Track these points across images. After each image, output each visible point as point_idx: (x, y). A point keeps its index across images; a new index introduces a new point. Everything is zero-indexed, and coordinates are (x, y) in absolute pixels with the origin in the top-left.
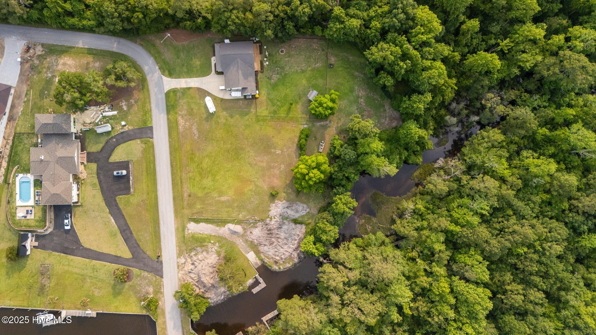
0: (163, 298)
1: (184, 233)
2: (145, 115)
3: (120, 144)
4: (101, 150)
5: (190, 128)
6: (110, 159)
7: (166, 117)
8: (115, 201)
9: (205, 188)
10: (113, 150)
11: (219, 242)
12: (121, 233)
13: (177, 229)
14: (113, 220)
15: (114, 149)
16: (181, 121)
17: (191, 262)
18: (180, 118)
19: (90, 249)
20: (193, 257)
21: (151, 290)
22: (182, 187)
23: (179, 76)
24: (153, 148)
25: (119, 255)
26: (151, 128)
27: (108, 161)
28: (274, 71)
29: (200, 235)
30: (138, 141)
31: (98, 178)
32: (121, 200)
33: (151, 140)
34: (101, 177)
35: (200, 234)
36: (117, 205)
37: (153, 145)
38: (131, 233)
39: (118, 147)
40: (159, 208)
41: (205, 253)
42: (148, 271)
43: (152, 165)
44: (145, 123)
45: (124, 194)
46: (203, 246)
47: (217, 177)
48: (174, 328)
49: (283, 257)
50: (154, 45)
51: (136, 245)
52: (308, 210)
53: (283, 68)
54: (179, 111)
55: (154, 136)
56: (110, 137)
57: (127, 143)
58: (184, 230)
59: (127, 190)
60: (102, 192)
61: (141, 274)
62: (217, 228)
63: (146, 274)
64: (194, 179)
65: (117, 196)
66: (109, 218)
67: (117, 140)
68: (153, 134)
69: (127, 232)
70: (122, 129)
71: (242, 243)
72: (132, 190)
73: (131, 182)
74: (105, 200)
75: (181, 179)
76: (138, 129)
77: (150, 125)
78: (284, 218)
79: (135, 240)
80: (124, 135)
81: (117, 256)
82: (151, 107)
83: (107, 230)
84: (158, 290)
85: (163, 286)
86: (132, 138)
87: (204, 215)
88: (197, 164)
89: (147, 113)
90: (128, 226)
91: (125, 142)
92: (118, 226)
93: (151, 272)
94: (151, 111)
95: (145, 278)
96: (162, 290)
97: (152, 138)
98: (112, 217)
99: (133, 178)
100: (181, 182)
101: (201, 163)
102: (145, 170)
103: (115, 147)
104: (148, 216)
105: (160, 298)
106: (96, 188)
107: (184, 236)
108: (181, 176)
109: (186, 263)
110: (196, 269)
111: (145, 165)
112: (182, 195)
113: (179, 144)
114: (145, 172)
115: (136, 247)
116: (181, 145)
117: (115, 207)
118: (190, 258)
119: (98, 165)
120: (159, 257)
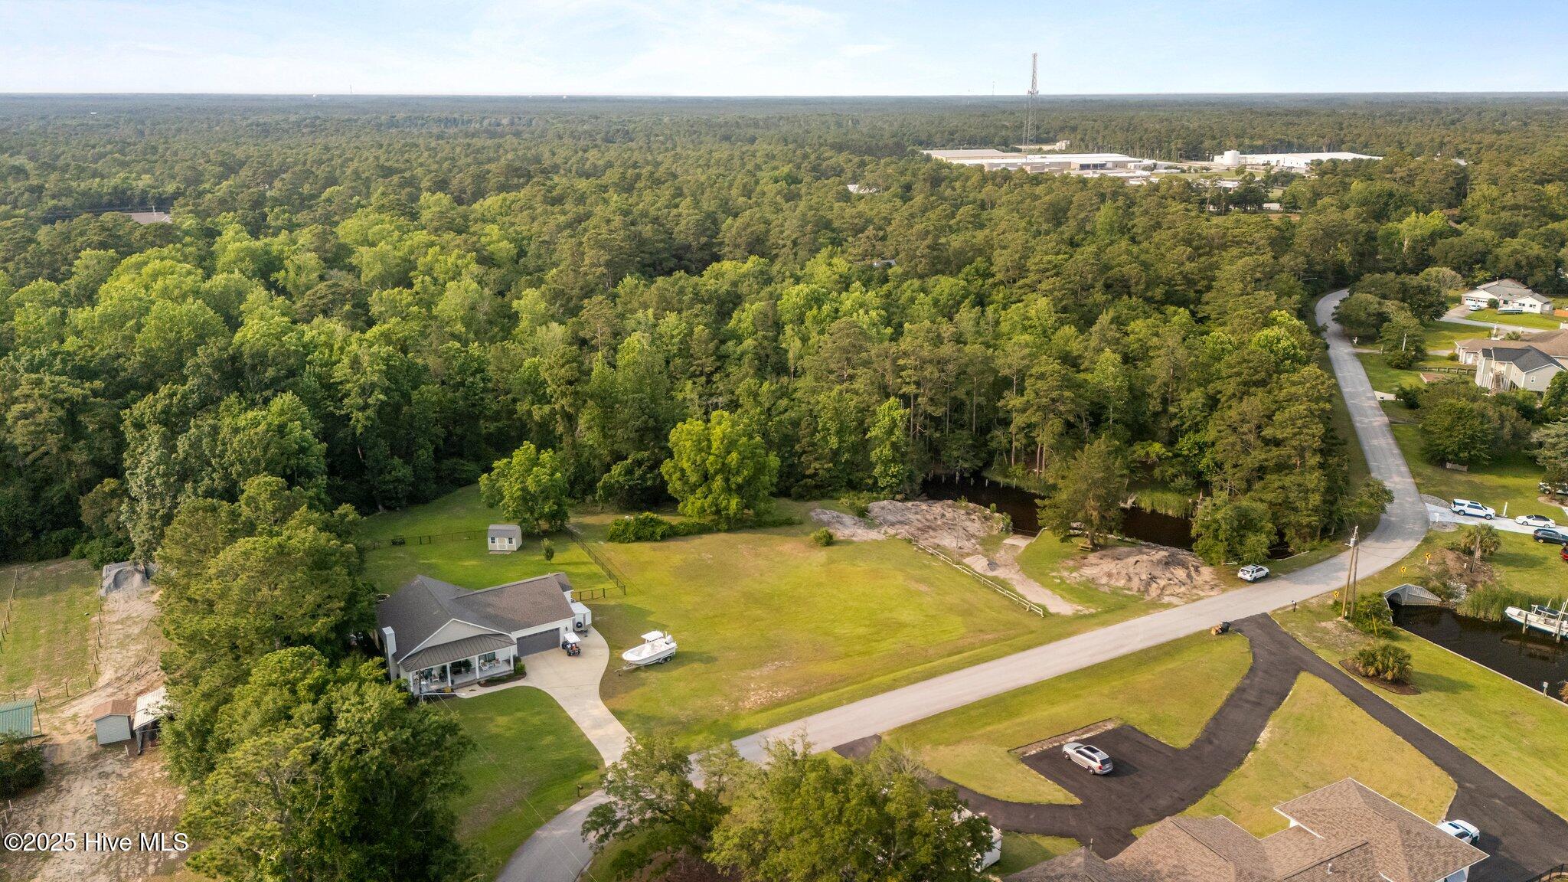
0: (1313, 601)
1: (1101, 613)
4: (1062, 835)
5: (765, 678)
6: (1068, 803)
7: (770, 731)
8: (1195, 748)
9: (926, 616)
11: (1043, 574)
12: (1273, 709)
13: (1105, 624)
14: (1264, 736)
15: (1021, 804)
16: (754, 699)
17: (1153, 585)
18: (748, 705)
19: (1436, 764)
20: (1135, 589)
21: (1329, 625)
22: (975, 647)
24: (914, 725)
25: (1345, 698)
26: (845, 750)
27: (1083, 805)
29: (1068, 596)
30: (922, 759)
32: (1174, 737)
33: (886, 737)
34: (1163, 802)
35: (1063, 597)
36: (1205, 741)
37: (901, 728)
38: (1240, 690)
39: (1000, 798)
41: (1103, 581)
42: (1294, 639)
45: (1146, 735)
46: (1087, 587)
47: (873, 606)
48: (1343, 569)
49: (962, 513)
52: (818, 510)
54: (720, 711)
55: (864, 734)
58: (1092, 616)
60: (1214, 786)
61: (1319, 648)
62: (1014, 583)
63: (1302, 639)
65: (1175, 750)
66: (1271, 743)
68: (864, 740)
69: (1250, 698)
71: (1002, 553)
72: (1110, 726)
73: (1085, 736)
74: (1230, 772)
75: (949, 655)
77: (838, 755)
79: (1247, 677)
81: (1355, 702)
83: (1313, 741)
84: (1308, 612)
87: (1006, 604)
88: (874, 643)
90: (1228, 700)
92: (1266, 720)
93: (1284, 633)
95: (1320, 641)
97: (877, 737)
98: (1260, 740)
100: (960, 652)
101: (859, 637)
102: (1006, 724)
103: (1007, 804)
104: (1144, 678)
105: (1319, 606)
106: (1216, 801)
107: (1106, 612)
108: (943, 657)
109: (1168, 592)
110: (1157, 572)
111: (989, 728)
112: (995, 641)
113: (843, 684)
114: (1018, 720)
115: (1265, 672)
116: (845, 680)
117: (1216, 742)
118: (1147, 591)
119: (1134, 827)
120: (1225, 629)
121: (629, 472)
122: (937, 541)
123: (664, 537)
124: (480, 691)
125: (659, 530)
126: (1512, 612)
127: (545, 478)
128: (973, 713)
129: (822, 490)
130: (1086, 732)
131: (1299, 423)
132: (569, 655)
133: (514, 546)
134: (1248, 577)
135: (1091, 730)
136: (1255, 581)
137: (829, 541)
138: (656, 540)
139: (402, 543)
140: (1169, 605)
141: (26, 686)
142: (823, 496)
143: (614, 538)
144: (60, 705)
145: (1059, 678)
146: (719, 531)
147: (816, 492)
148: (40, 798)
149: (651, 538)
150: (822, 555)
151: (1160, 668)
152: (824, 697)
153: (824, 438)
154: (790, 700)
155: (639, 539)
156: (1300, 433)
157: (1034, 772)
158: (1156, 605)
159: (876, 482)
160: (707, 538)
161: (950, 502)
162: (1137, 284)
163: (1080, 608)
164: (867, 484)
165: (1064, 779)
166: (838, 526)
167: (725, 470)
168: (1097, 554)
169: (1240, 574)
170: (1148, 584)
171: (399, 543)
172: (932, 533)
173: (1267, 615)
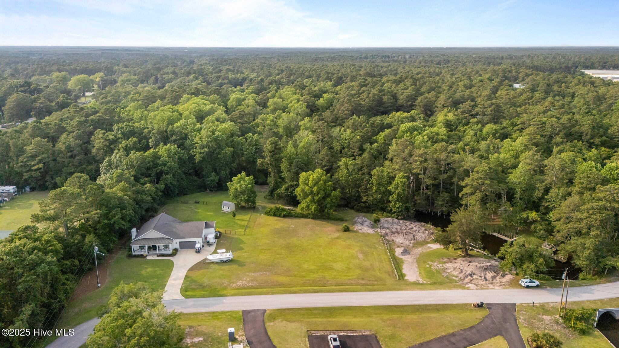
0: (551, 304)
1: (427, 284)
5: (253, 277)
7: (228, 298)
9: (347, 268)
11: (425, 262)
13: (422, 289)
16: (239, 284)
17: (469, 277)
18: (234, 285)
20: (459, 278)
21: (547, 318)
22: (350, 285)
24: (285, 310)
26: (247, 312)
29: (423, 274)
30: (269, 324)
33: (267, 312)
35: (420, 273)
37: (279, 310)
38: (453, 335)
40: (393, 304)
41: (449, 271)
42: (516, 320)
44: (235, 318)
45: (378, 342)
46: (438, 272)
47: (330, 259)
48: (589, 292)
49: (423, 229)
51: (474, 331)
52: (361, 217)
54: (221, 285)
55: (262, 308)
57: (272, 338)
58: (422, 284)
59: (368, 340)
61: (526, 327)
62: (406, 262)
63: (521, 321)
64: (336, 275)
68: (258, 310)
69: (453, 340)
71: (419, 249)
72: (367, 333)
73: (350, 334)
75: (336, 286)
76: (244, 324)
77: (241, 314)
78: (373, 226)
79: (464, 330)
80: (254, 340)
82: (207, 313)
84: (542, 309)
85: (528, 304)
86: (262, 331)
87: (391, 270)
88: (311, 274)
89: (215, 316)
90: (440, 338)
91: (270, 340)
93: (514, 315)
94: (213, 313)
95: (531, 324)
96: (538, 305)
97: (265, 311)
99: (343, 331)
100: (342, 285)
101: (309, 270)
102: (324, 320)
104: (411, 317)
105: (551, 307)
107: (430, 284)
108: (332, 286)
109: (474, 282)
110: (477, 272)
111: (314, 320)
112: (363, 285)
113: (278, 287)
114: (330, 319)
115: (478, 331)
116: (281, 285)
118: (464, 279)
120: (480, 306)
121: (287, 189)
122: (394, 239)
123: (284, 216)
124: (156, 258)
125: (283, 214)
128: (316, 312)
129: (367, 209)
130: (353, 333)
131: (591, 212)
132: (196, 252)
133: (230, 210)
134: (523, 284)
135: (356, 332)
137: (347, 230)
138: (281, 217)
139: (198, 203)
140: (468, 289)
142: (368, 212)
143: (268, 213)
145: (370, 307)
146: (309, 218)
147: (365, 210)
149: (279, 216)
150: (338, 235)
151: (426, 315)
152: (265, 290)
153: (371, 187)
154: (252, 287)
155: (275, 215)
156: (589, 217)
157: (308, 343)
158: (463, 287)
159: (391, 210)
160: (303, 220)
161: (423, 224)
162: (586, 135)
163: (420, 280)
164: (388, 210)
166: (359, 225)
167: (311, 193)
168: (464, 259)
169: (520, 282)
170: (466, 277)
171: (197, 203)
172: (396, 235)
173: (514, 305)
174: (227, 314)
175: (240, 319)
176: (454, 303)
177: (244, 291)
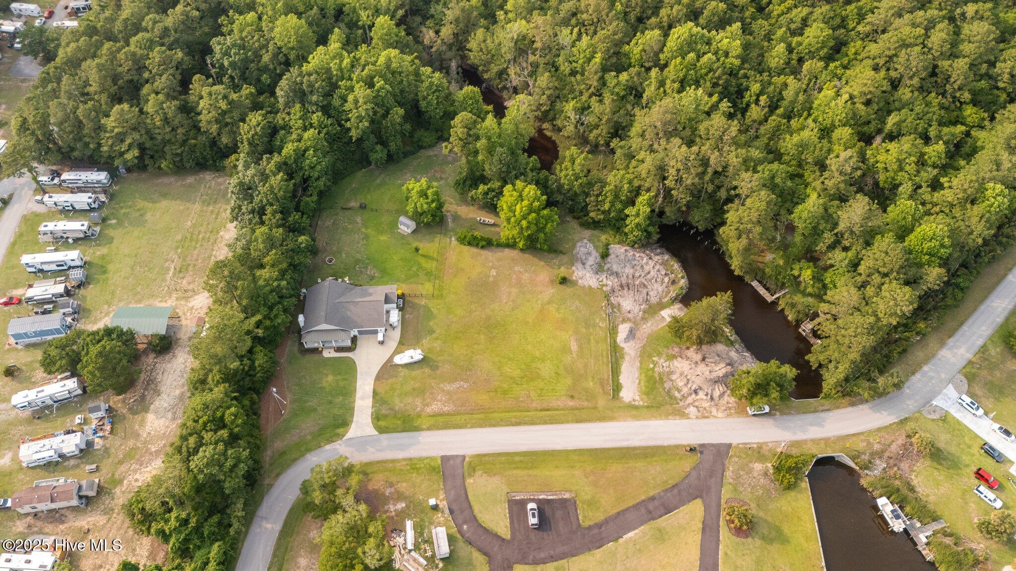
0: (770, 444)
1: (643, 407)
2: (418, 469)
3: (475, 517)
4: (485, 554)
5: (449, 393)
6: (504, 537)
7: (424, 433)
8: (590, 528)
9: (556, 373)
10: (486, 531)
11: (650, 356)
12: (654, 519)
13: (636, 418)
14: (631, 534)
15: (484, 528)
16: (435, 407)
17: (693, 396)
18: (428, 410)
20: (682, 393)
21: (758, 467)
22: (557, 410)
23: (350, 410)
24: (485, 455)
25: (700, 526)
26: (445, 459)
27: (508, 541)
28: (361, 272)
29: (642, 384)
30: (469, 481)
31: (544, 562)
32: (587, 517)
33: (467, 459)
34: (542, 555)
35: (639, 383)
36: (599, 526)
37: (478, 455)
38: (652, 499)
39: (480, 521)
40: (599, 447)
41: (674, 377)
42: (724, 471)
43: (517, 459)
44: (434, 469)
45: (576, 510)
46: (661, 379)
47: (537, 354)
48: (820, 425)
49: (663, 272)
50: (283, 453)
51: (676, 491)
52: (585, 241)
53: (357, 261)
54: (414, 410)
55: (460, 452)
56: (458, 536)
57: (472, 503)
58: (636, 408)
59: (567, 506)
60: (573, 555)
61: (730, 484)
62: (627, 358)
63: (728, 474)
64: (542, 389)
65: (579, 525)
66: (626, 542)
67: (465, 522)
68: (457, 456)
69: (651, 506)
70: (443, 512)
71: (649, 325)
72: (567, 496)
73: (551, 497)
74: (590, 550)
75: (541, 411)
76: (444, 481)
77: (439, 461)
78: (599, 269)
79: (666, 491)
80: (455, 507)
81: (704, 529)
82: (404, 460)
83: (652, 547)
84: (757, 452)
85: (746, 444)
86: (463, 492)
87: (606, 377)
88: (515, 385)
89: (413, 465)
90: (638, 504)
91: (470, 507)
92: (642, 525)
93: (724, 465)
94: (411, 459)
95: (738, 477)
96: (755, 446)
97: (464, 457)
98: (625, 537)
99: (543, 492)
100: (548, 410)
101: (512, 378)
102: (525, 472)
103: (480, 526)
104: (616, 468)
105: (770, 450)
106: (566, 565)
107: (647, 408)
108: (537, 410)
109: (696, 404)
110: (705, 387)
111: (516, 472)
112: (572, 409)
113: (477, 412)
114: (531, 472)
115: (679, 491)
116: (481, 409)
117: (603, 529)
118: (686, 398)
119: (517, 563)
120: (692, 450)
121: (486, 193)
122: (621, 301)
123: (483, 246)
124: (333, 354)
125: (481, 244)
126: (882, 502)
127: (425, 206)
130: (553, 495)
132: (378, 343)
133: (409, 231)
135: (556, 495)
136: (754, 415)
137: (564, 281)
138: (478, 248)
140: (688, 416)
141: (183, 278)
143: (461, 237)
144: (191, 297)
145: (575, 452)
148: (167, 357)
149: (477, 245)
150: (551, 292)
151: (631, 464)
152: (464, 418)
154: (449, 414)
157: (507, 511)
158: (682, 411)
161: (667, 257)
163: (637, 398)
165: (515, 521)
166: (580, 265)
168: (697, 347)
170: (691, 394)
171: (363, 207)
172: (625, 291)
173: (729, 446)
174: (425, 462)
175: (439, 472)
176: (666, 444)
177: (441, 419)
